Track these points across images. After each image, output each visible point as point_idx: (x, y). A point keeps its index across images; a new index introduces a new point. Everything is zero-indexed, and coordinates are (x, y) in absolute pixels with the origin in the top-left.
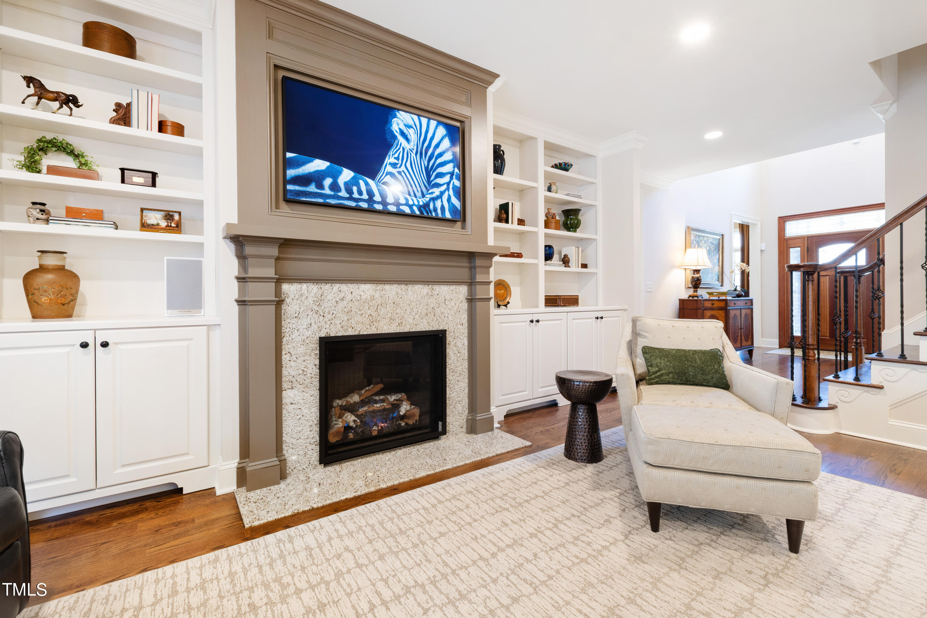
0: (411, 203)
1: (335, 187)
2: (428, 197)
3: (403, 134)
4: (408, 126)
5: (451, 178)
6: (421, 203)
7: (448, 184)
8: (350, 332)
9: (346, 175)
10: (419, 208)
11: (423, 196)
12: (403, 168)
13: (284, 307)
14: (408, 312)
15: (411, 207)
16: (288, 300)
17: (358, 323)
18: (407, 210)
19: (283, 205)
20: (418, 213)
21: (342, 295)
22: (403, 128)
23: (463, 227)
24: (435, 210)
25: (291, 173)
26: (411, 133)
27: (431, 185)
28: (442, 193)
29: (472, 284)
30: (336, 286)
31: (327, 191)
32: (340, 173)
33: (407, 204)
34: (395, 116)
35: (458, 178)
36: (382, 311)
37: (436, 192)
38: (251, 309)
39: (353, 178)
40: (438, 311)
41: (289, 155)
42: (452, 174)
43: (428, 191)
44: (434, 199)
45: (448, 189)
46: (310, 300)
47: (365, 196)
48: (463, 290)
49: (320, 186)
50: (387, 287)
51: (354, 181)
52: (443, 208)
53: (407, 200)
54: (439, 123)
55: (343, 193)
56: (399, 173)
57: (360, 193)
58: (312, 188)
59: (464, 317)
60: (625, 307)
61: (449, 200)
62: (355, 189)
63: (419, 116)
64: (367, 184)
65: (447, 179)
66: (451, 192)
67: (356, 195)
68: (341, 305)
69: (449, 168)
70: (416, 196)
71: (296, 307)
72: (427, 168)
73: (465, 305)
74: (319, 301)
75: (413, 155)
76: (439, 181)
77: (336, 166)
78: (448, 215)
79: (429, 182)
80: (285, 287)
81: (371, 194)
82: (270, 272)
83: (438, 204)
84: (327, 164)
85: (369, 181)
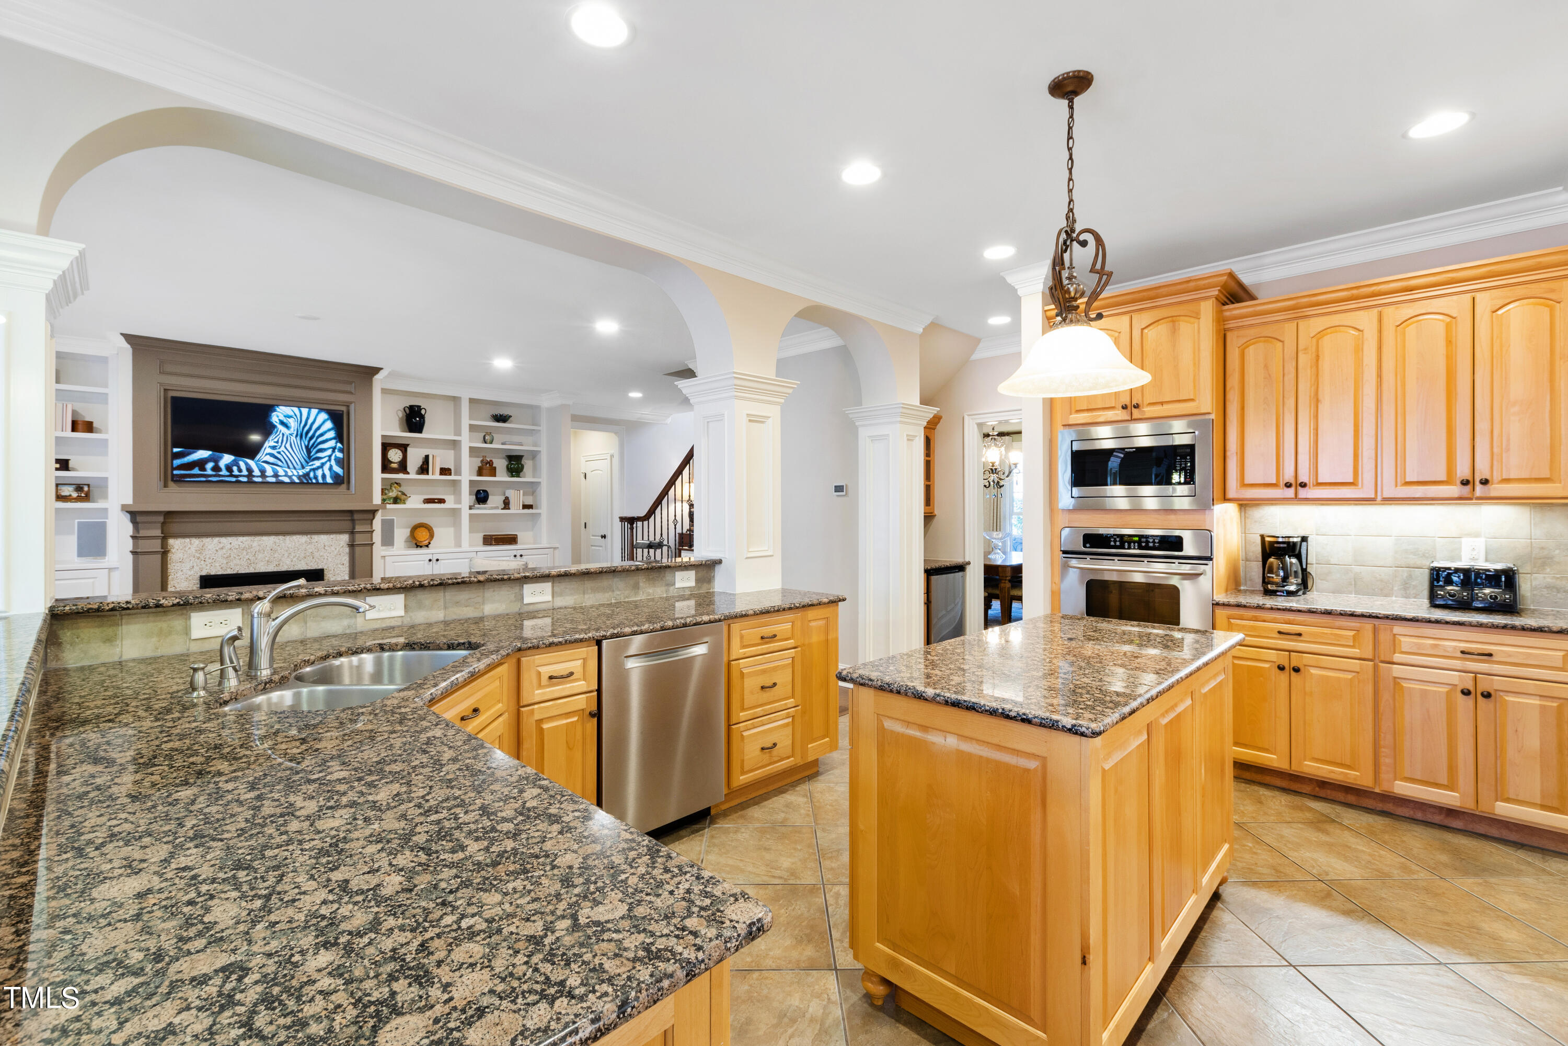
0: (290, 474)
1: (216, 468)
2: (308, 469)
3: (282, 423)
4: (290, 417)
5: (334, 451)
6: (301, 473)
7: (330, 456)
8: (229, 572)
9: (227, 459)
10: (299, 477)
11: (303, 467)
12: (283, 448)
13: (170, 555)
14: (286, 555)
15: (290, 477)
16: (173, 551)
17: (237, 565)
18: (287, 480)
19: (171, 483)
20: (297, 481)
21: (221, 545)
22: (282, 418)
23: (348, 489)
24: (316, 477)
25: (177, 462)
26: (292, 423)
27: (310, 458)
28: (323, 464)
29: (352, 533)
30: (216, 540)
31: (209, 472)
32: (221, 458)
33: (286, 475)
34: (275, 411)
35: (341, 450)
36: (260, 556)
37: (317, 463)
38: (141, 557)
39: (234, 460)
40: (316, 554)
41: (175, 450)
42: (334, 449)
43: (308, 463)
44: (314, 470)
45: (330, 460)
46: (193, 549)
47: (245, 472)
48: (345, 538)
49: (203, 469)
50: (265, 538)
51: (235, 463)
52: (324, 476)
53: (286, 472)
54: (321, 410)
55: (224, 472)
56: (279, 453)
57: (240, 470)
58: (196, 471)
59: (346, 559)
60: (557, 545)
61: (331, 468)
62: (235, 468)
63: (299, 407)
64: (246, 464)
65: (329, 452)
66: (333, 462)
67: (236, 472)
68: (220, 553)
69: (332, 443)
70: (295, 468)
71: (181, 555)
72: (307, 447)
73: (347, 550)
74: (201, 550)
75: (293, 438)
76: (319, 455)
77: (217, 454)
78: (329, 480)
79: (309, 457)
80: (171, 541)
81: (250, 470)
82: (158, 532)
83: (319, 473)
84: (210, 453)
85: (250, 461)
